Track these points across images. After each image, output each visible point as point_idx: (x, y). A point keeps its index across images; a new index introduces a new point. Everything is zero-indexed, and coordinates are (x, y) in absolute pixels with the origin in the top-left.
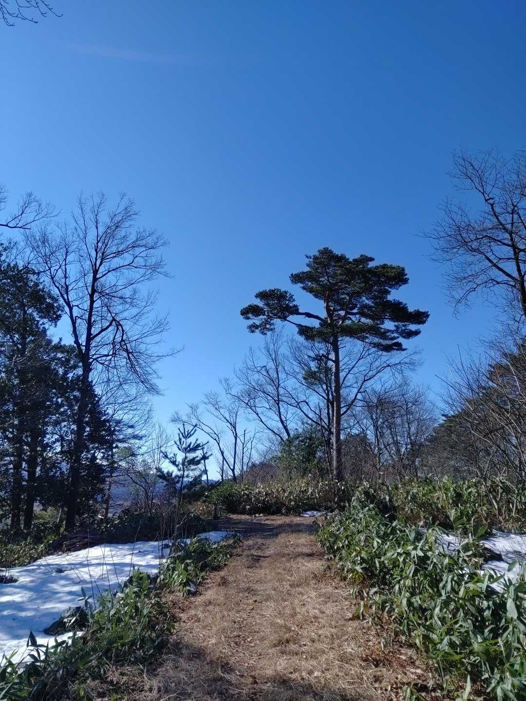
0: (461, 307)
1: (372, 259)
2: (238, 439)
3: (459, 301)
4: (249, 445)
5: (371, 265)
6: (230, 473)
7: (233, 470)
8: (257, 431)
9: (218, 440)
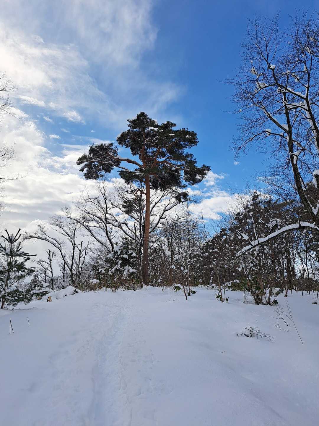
0: (241, 152)
1: (175, 125)
2: (76, 248)
3: (239, 148)
4: (84, 253)
5: (174, 129)
6: (69, 271)
7: (71, 269)
8: (90, 243)
9: (60, 248)
